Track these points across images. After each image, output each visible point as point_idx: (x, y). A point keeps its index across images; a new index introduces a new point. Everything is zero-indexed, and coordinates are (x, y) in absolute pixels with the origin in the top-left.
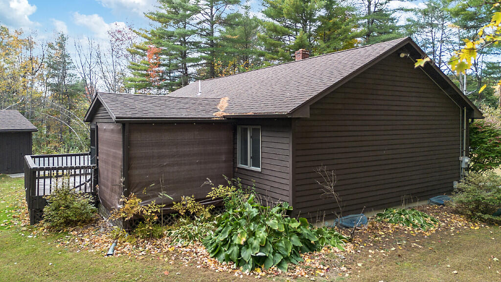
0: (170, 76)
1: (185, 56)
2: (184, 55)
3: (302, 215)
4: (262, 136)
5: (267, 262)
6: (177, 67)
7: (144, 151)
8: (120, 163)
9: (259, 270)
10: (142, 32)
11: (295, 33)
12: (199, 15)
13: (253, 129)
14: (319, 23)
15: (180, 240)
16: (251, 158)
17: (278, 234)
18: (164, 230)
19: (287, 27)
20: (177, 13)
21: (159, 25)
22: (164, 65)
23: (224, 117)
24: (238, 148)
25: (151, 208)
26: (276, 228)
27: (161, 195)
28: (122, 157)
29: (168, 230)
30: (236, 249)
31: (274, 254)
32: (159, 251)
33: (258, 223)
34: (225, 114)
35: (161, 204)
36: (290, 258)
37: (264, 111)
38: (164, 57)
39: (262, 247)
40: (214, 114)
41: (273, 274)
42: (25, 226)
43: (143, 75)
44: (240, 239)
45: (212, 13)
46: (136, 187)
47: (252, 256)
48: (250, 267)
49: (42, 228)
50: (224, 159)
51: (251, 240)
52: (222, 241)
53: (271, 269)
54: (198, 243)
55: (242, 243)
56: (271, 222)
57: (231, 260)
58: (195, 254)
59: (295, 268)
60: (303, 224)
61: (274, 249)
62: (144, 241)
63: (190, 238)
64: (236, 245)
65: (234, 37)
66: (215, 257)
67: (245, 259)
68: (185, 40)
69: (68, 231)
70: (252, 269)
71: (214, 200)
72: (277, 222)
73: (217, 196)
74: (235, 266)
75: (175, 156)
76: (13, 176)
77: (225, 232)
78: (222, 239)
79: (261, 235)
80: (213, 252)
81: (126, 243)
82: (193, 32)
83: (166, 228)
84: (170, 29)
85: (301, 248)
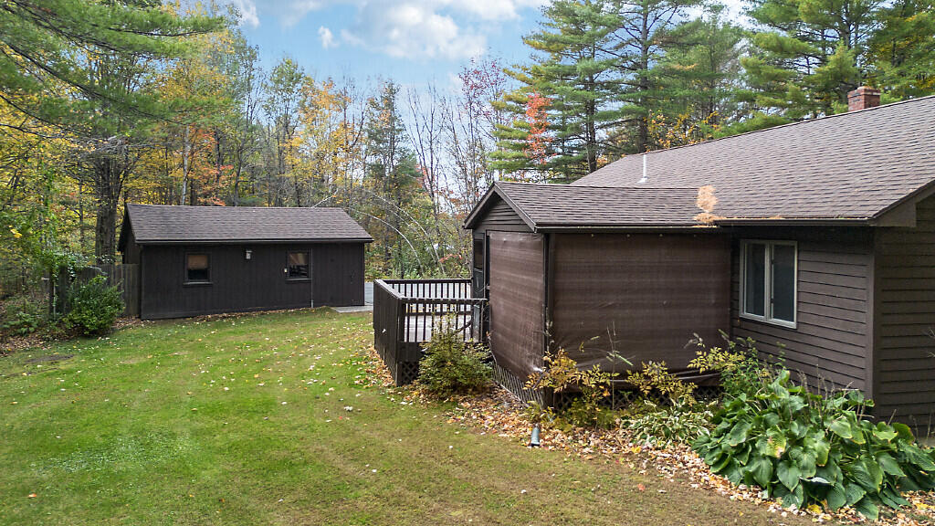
0: (563, 147)
1: (593, 108)
2: (590, 107)
3: (898, 418)
4: (798, 261)
5: (831, 495)
6: (577, 130)
7: (577, 280)
8: (539, 298)
9: (817, 510)
10: (518, 71)
11: (820, 49)
12: (620, 32)
13: (776, 246)
14: (879, 26)
15: (649, 437)
16: (772, 301)
17: (850, 447)
18: (615, 416)
19: (803, 39)
20: (578, 32)
21: (547, 56)
22: (554, 128)
23: (716, 223)
24: (741, 281)
25: (593, 376)
26: (848, 436)
27: (611, 357)
28: (543, 289)
29: (623, 418)
30: (766, 464)
31: (845, 483)
32: (614, 451)
33: (805, 424)
34: (717, 218)
35: (611, 372)
36: (881, 496)
37: (808, 214)
38: (554, 112)
39: (821, 468)
40: (695, 218)
41: (849, 520)
42: (389, 387)
43: (519, 147)
44: (773, 447)
45: (645, 26)
46: (563, 339)
47: (802, 482)
48: (800, 500)
49: (416, 393)
50: (713, 301)
51: (796, 452)
52: (733, 447)
53: (843, 511)
54: (681, 445)
55: (777, 455)
56: (833, 425)
57: (756, 484)
58: (681, 465)
59: (895, 515)
60: (903, 435)
61: (844, 476)
62: (584, 431)
63: (667, 435)
64: (764, 457)
65: (688, 67)
66: (722, 473)
67: (787, 485)
68: (592, 81)
69: (457, 401)
70: (804, 506)
71: (704, 373)
72: (849, 426)
73: (709, 367)
74: (766, 494)
75: (626, 290)
76: (341, 310)
77: (738, 432)
78: (733, 443)
79: (817, 445)
80: (716, 465)
81: (555, 431)
82: (610, 64)
83: (619, 414)
84: (568, 62)
85: (900, 481)
